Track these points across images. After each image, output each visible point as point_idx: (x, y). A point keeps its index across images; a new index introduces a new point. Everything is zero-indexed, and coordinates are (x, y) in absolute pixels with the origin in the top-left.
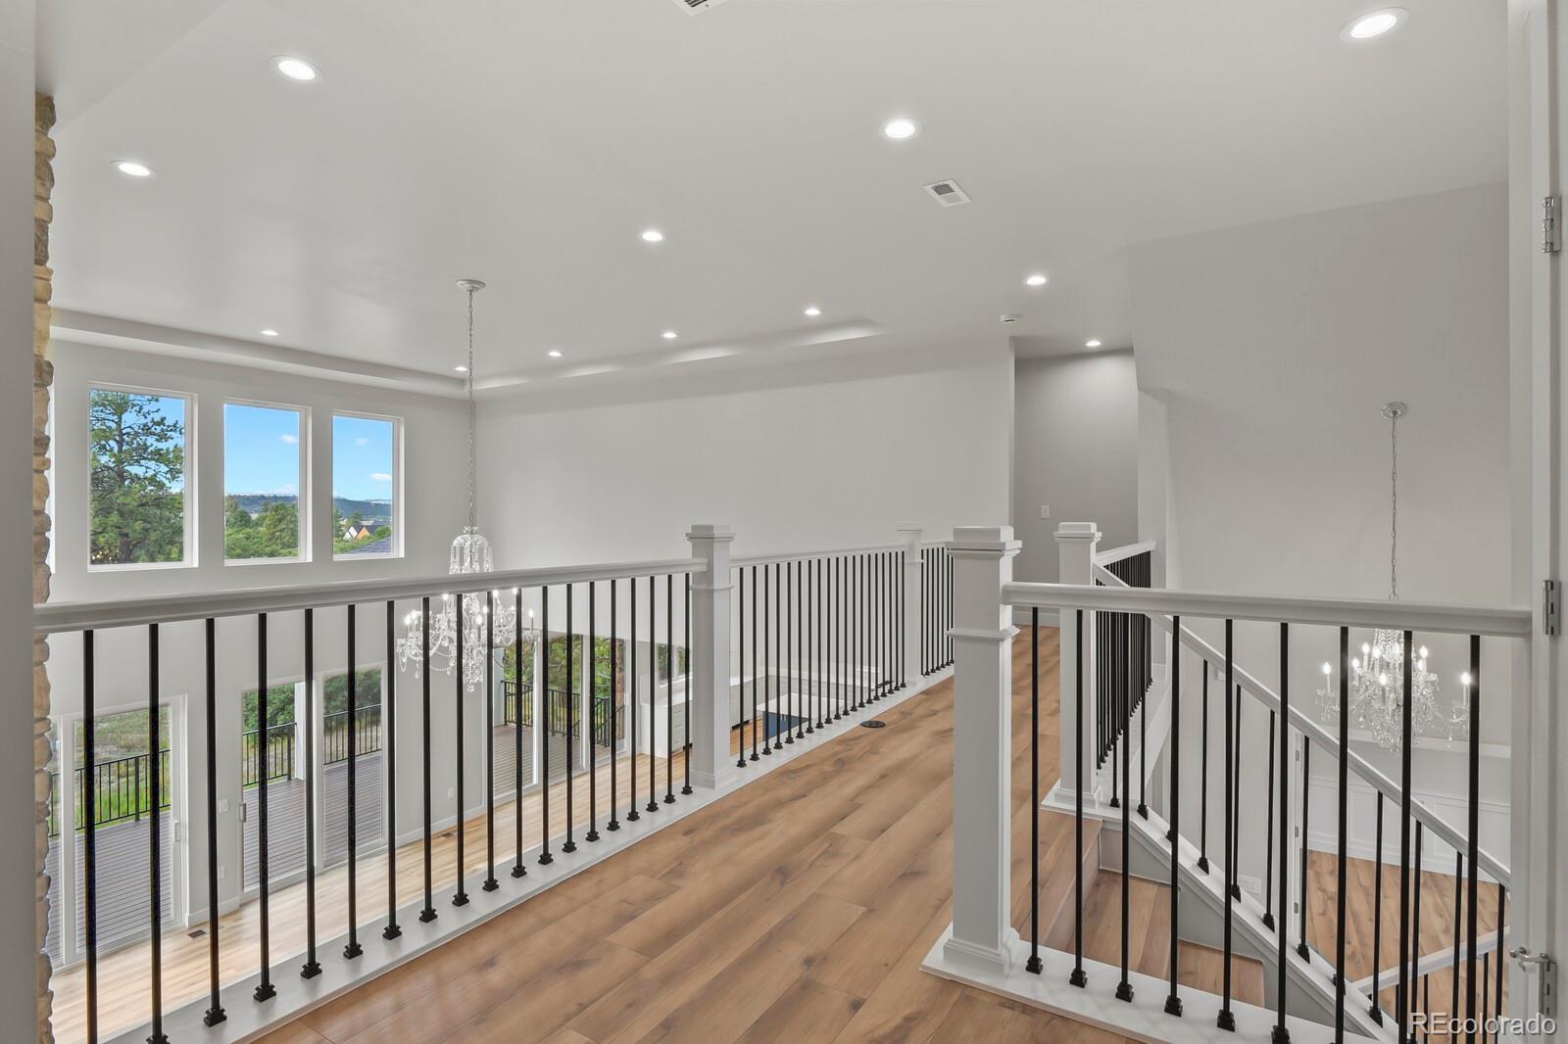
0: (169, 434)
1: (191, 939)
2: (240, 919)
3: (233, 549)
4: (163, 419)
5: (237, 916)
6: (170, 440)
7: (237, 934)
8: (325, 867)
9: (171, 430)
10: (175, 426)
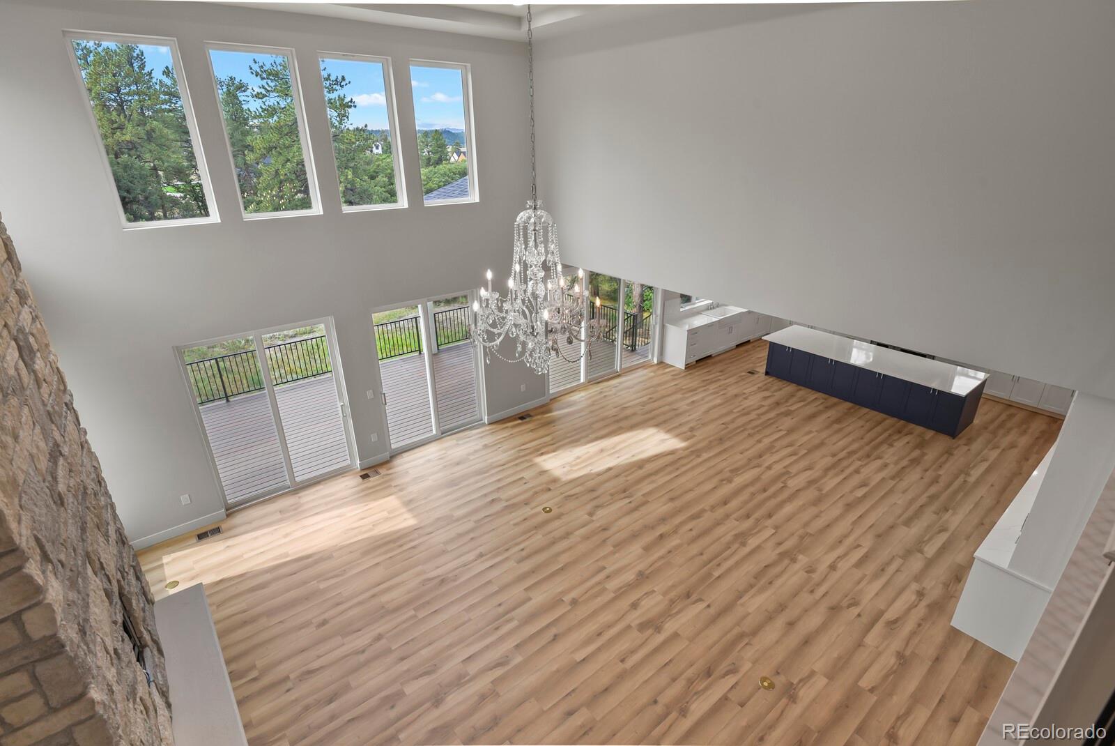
0: (334, 86)
1: (360, 479)
2: (390, 469)
3: (386, 169)
4: (329, 75)
5: (388, 465)
6: (335, 92)
7: (391, 480)
8: (442, 434)
9: (335, 84)
10: (336, 80)
